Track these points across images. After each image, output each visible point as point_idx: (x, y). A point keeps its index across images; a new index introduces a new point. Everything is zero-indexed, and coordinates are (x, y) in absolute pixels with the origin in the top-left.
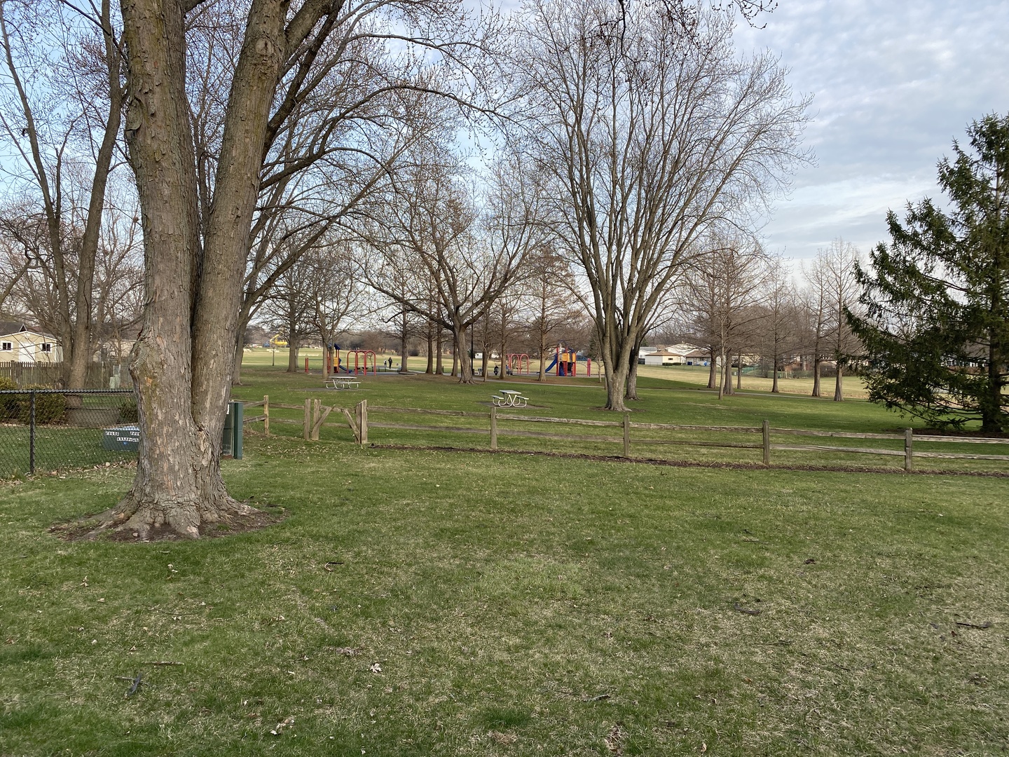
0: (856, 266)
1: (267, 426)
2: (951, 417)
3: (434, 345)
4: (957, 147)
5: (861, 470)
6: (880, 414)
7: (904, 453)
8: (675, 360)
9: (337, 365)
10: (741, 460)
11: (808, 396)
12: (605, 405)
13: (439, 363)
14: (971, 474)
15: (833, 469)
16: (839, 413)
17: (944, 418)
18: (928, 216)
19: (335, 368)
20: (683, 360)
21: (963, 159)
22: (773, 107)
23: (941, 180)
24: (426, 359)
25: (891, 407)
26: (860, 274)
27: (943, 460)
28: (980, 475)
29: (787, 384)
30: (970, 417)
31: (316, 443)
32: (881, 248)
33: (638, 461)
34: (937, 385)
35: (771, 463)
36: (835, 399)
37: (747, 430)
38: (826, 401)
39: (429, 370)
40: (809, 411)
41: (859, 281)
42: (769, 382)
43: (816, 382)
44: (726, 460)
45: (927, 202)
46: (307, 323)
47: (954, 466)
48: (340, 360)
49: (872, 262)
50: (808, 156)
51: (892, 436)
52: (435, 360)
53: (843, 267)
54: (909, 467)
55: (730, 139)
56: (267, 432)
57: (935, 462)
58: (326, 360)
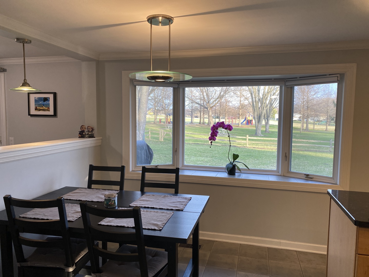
1: (150, 137)
3: (202, 114)
9: (169, 121)
12: (255, 134)
13: (204, 120)
19: (169, 122)
24: (199, 119)
31: (162, 142)
39: (200, 123)
46: (160, 107)
48: (170, 119)
52: (202, 119)
56: (150, 139)
58: (166, 119)
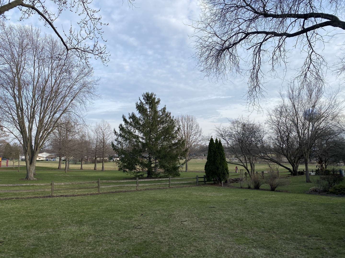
0: (114, 130)
2: (140, 174)
4: (140, 99)
5: (126, 191)
6: (122, 174)
7: (136, 185)
8: (42, 159)
10: (91, 192)
11: (92, 170)
12: (25, 178)
14: (152, 189)
15: (118, 192)
16: (105, 175)
17: (139, 174)
18: (133, 117)
20: (44, 159)
21: (141, 102)
22: (88, 79)
23: (137, 108)
25: (124, 172)
26: (115, 132)
27: (146, 186)
28: (154, 189)
29: (85, 166)
30: (144, 173)
32: (121, 125)
33: (57, 196)
34: (136, 165)
35: (100, 192)
36: (102, 171)
37: (93, 182)
38: (99, 171)
40: (96, 175)
41: (115, 135)
42: (80, 166)
43: (95, 165)
44: (86, 193)
45: (133, 113)
47: (147, 188)
49: (120, 129)
50: (99, 95)
51: (133, 180)
53: (105, 129)
54: (138, 189)
55: (74, 87)
57: (142, 187)
